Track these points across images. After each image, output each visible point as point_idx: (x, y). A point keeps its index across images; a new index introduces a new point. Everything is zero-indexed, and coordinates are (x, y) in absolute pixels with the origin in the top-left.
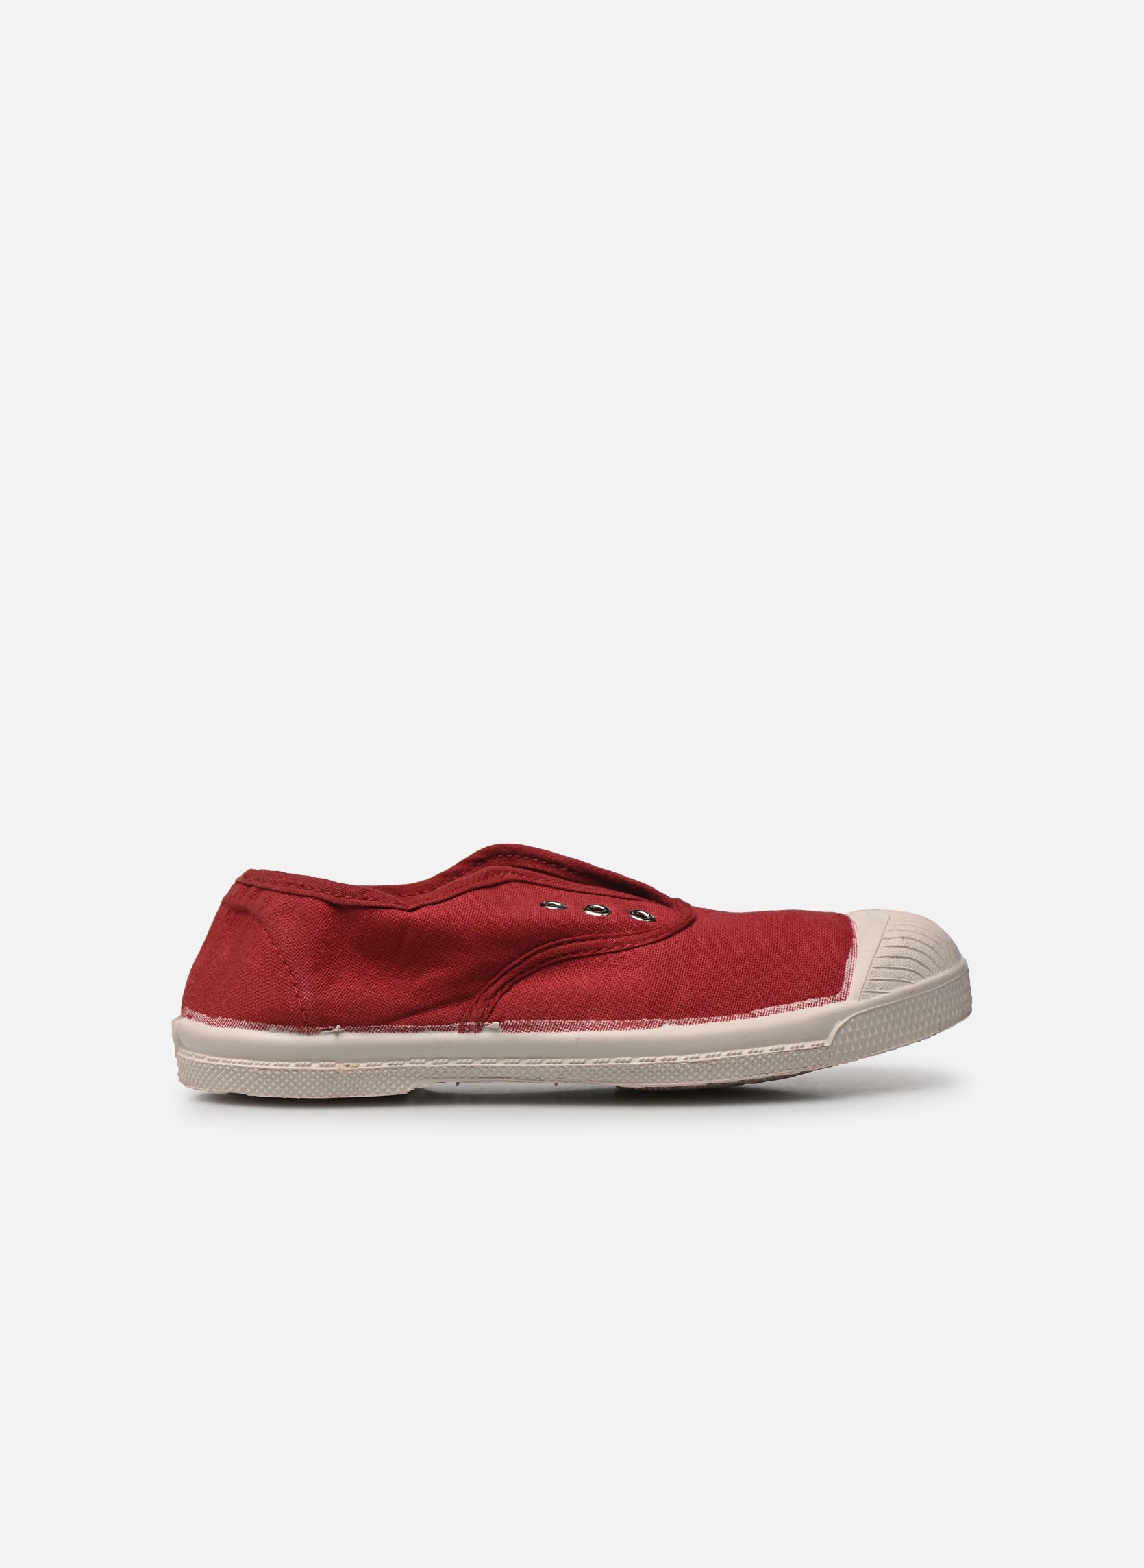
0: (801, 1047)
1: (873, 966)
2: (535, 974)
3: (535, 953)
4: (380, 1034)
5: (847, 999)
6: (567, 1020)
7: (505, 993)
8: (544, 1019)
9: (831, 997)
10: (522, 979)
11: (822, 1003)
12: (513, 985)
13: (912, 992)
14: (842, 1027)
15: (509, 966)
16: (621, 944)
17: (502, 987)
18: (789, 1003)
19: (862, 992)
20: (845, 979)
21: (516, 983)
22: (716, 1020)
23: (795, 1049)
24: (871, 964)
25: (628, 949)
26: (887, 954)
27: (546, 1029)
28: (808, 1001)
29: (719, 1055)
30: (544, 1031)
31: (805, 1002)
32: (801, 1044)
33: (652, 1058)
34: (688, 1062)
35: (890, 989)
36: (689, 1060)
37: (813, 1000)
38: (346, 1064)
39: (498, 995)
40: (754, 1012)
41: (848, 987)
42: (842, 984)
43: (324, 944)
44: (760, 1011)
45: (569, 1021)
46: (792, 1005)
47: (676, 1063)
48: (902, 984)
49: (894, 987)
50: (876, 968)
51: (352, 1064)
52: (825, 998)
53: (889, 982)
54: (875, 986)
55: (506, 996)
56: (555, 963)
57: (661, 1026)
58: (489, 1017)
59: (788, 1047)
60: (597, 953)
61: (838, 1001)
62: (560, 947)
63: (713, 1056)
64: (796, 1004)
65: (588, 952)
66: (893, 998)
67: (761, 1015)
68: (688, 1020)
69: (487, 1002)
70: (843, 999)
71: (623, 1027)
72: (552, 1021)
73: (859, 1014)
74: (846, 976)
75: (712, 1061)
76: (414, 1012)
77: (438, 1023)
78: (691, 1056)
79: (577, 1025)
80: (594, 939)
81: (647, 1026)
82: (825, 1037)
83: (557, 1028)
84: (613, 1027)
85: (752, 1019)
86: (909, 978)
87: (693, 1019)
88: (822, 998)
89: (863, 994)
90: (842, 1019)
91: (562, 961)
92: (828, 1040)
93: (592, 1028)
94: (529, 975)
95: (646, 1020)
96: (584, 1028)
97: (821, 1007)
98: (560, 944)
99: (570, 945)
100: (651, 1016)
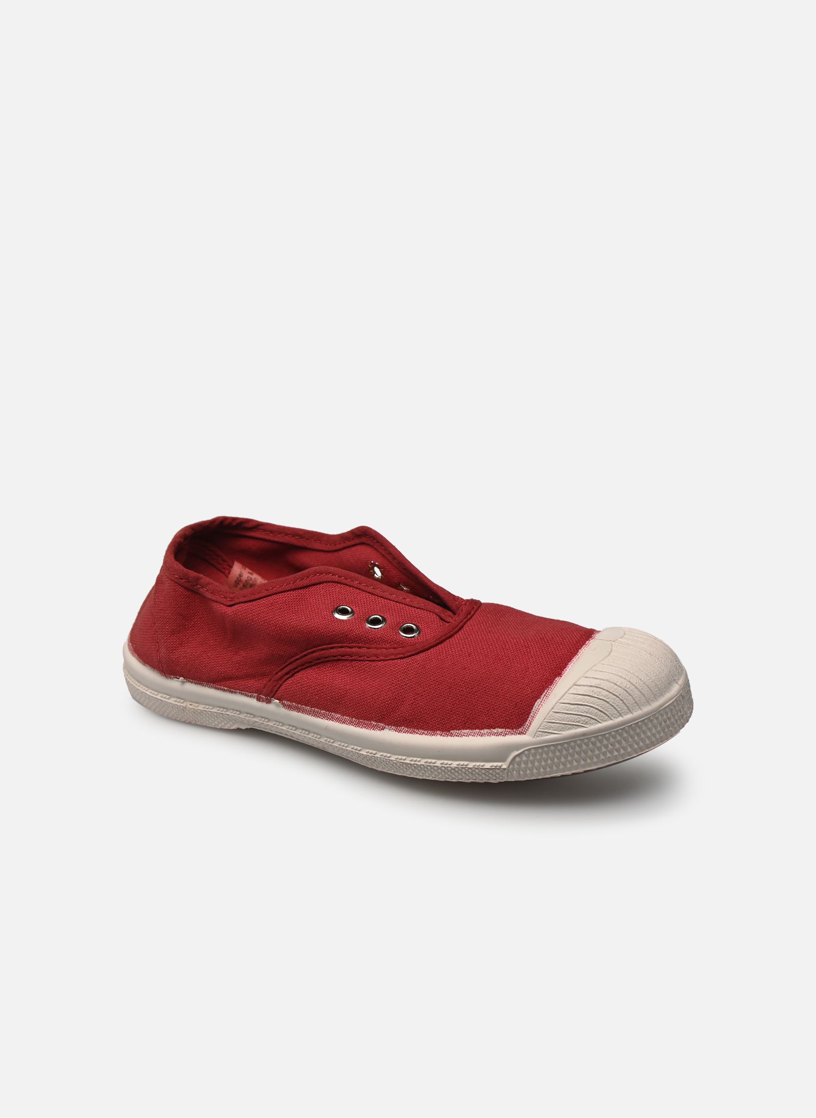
0: (482, 766)
1: (553, 710)
2: (314, 667)
3: (313, 652)
4: (209, 689)
5: (527, 734)
6: (322, 710)
7: (289, 678)
8: (308, 706)
9: (515, 730)
10: (302, 669)
11: (506, 734)
12: (295, 673)
13: (584, 734)
14: (518, 755)
15: (292, 660)
16: (376, 655)
17: (287, 673)
18: (481, 729)
19: (537, 731)
20: (530, 716)
21: (298, 672)
22: (423, 733)
23: (476, 767)
24: (553, 708)
25: (380, 661)
26: (568, 702)
27: (308, 713)
28: (495, 731)
29: (419, 761)
30: (307, 714)
31: (494, 730)
32: (482, 764)
33: (374, 752)
34: (397, 761)
35: (563, 731)
36: (398, 760)
37: (500, 730)
38: (191, 703)
39: (283, 679)
40: (453, 732)
41: (530, 724)
42: (526, 720)
43: (181, 617)
44: (457, 732)
45: (324, 711)
46: (482, 731)
47: (390, 760)
48: (576, 727)
49: (568, 730)
50: (555, 712)
51: (194, 704)
52: (509, 730)
53: (563, 726)
54: (550, 728)
55: (290, 681)
56: (328, 661)
57: (383, 729)
58: (275, 694)
59: (471, 765)
60: (359, 658)
61: (519, 734)
62: (332, 650)
63: (415, 761)
64: (486, 731)
65: (352, 657)
66: (565, 739)
67: (457, 736)
68: (404, 729)
69: (275, 682)
70: (523, 733)
71: (357, 725)
72: (312, 709)
73: (532, 748)
74: (531, 714)
75: (415, 764)
76: (230, 678)
77: (244, 691)
78: (400, 757)
79: (328, 715)
80: (360, 648)
81: (374, 728)
82: (503, 761)
83: (315, 715)
84: (351, 723)
85: (449, 738)
86: (585, 723)
87: (407, 729)
88: (507, 730)
89: (538, 732)
90: (518, 750)
91: (333, 660)
92: (506, 763)
93: (338, 720)
94: (308, 667)
95: (374, 723)
96: (332, 719)
97: (504, 737)
98: (332, 648)
99: (340, 649)
100: (379, 721)
